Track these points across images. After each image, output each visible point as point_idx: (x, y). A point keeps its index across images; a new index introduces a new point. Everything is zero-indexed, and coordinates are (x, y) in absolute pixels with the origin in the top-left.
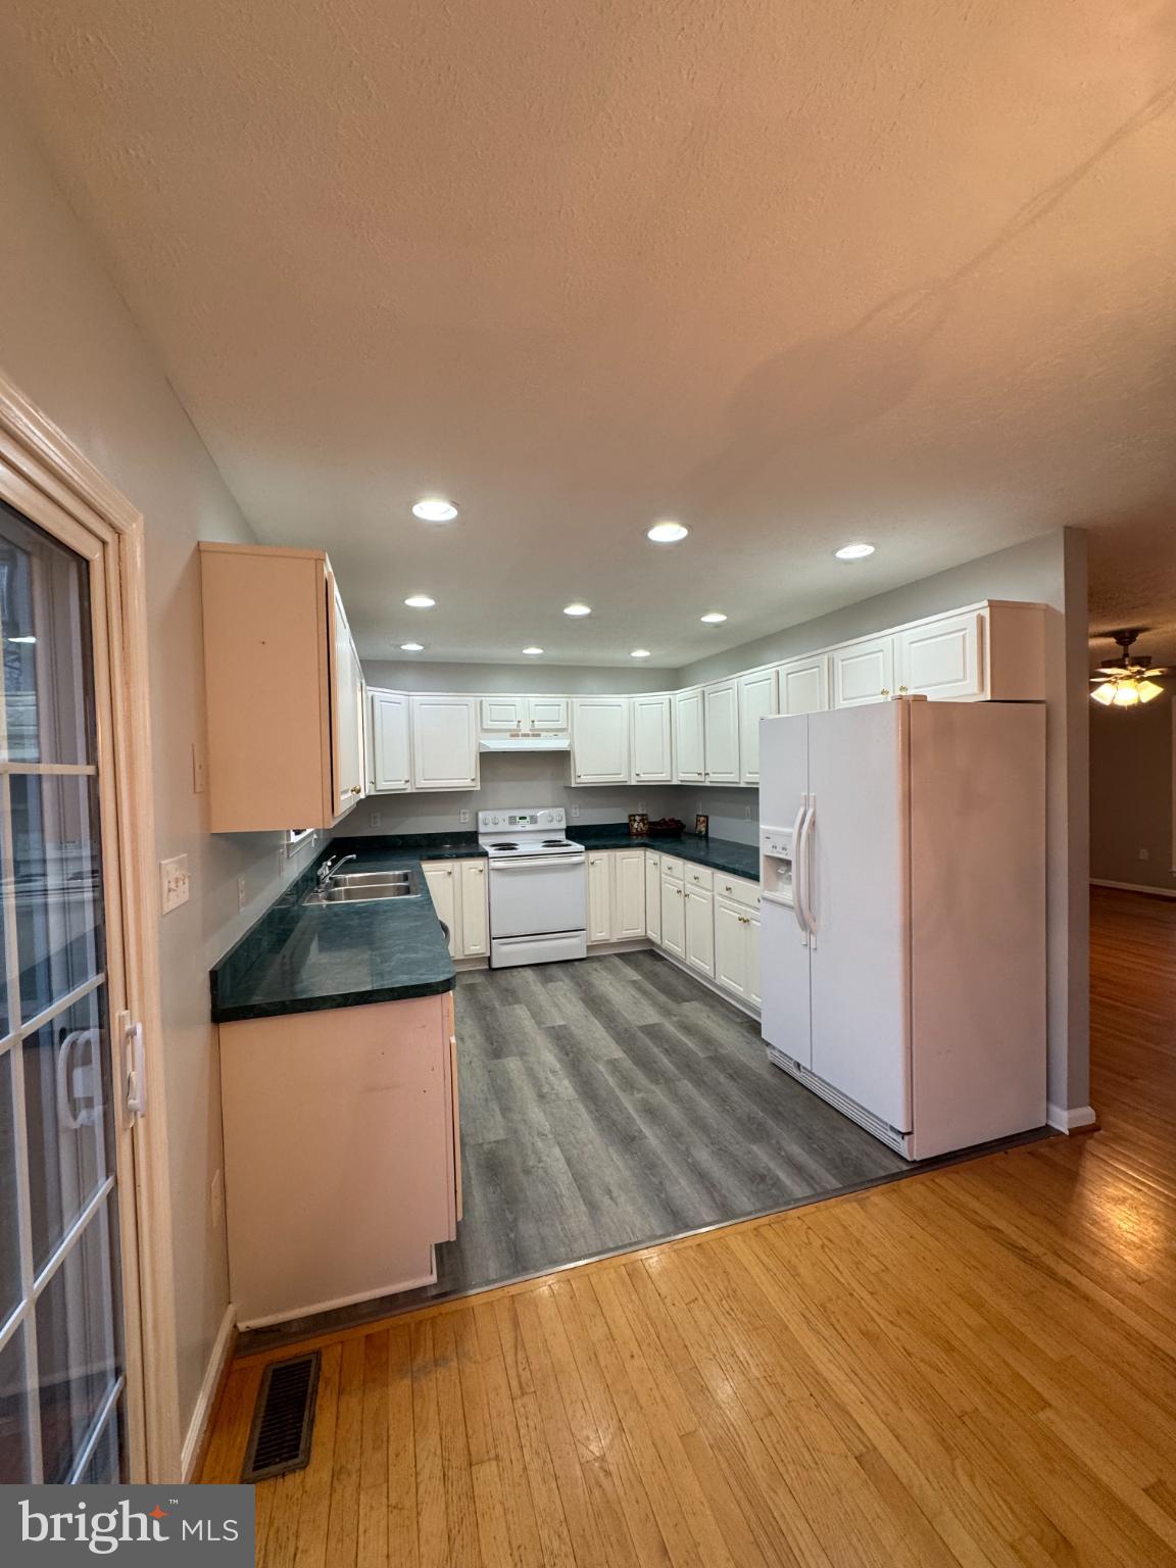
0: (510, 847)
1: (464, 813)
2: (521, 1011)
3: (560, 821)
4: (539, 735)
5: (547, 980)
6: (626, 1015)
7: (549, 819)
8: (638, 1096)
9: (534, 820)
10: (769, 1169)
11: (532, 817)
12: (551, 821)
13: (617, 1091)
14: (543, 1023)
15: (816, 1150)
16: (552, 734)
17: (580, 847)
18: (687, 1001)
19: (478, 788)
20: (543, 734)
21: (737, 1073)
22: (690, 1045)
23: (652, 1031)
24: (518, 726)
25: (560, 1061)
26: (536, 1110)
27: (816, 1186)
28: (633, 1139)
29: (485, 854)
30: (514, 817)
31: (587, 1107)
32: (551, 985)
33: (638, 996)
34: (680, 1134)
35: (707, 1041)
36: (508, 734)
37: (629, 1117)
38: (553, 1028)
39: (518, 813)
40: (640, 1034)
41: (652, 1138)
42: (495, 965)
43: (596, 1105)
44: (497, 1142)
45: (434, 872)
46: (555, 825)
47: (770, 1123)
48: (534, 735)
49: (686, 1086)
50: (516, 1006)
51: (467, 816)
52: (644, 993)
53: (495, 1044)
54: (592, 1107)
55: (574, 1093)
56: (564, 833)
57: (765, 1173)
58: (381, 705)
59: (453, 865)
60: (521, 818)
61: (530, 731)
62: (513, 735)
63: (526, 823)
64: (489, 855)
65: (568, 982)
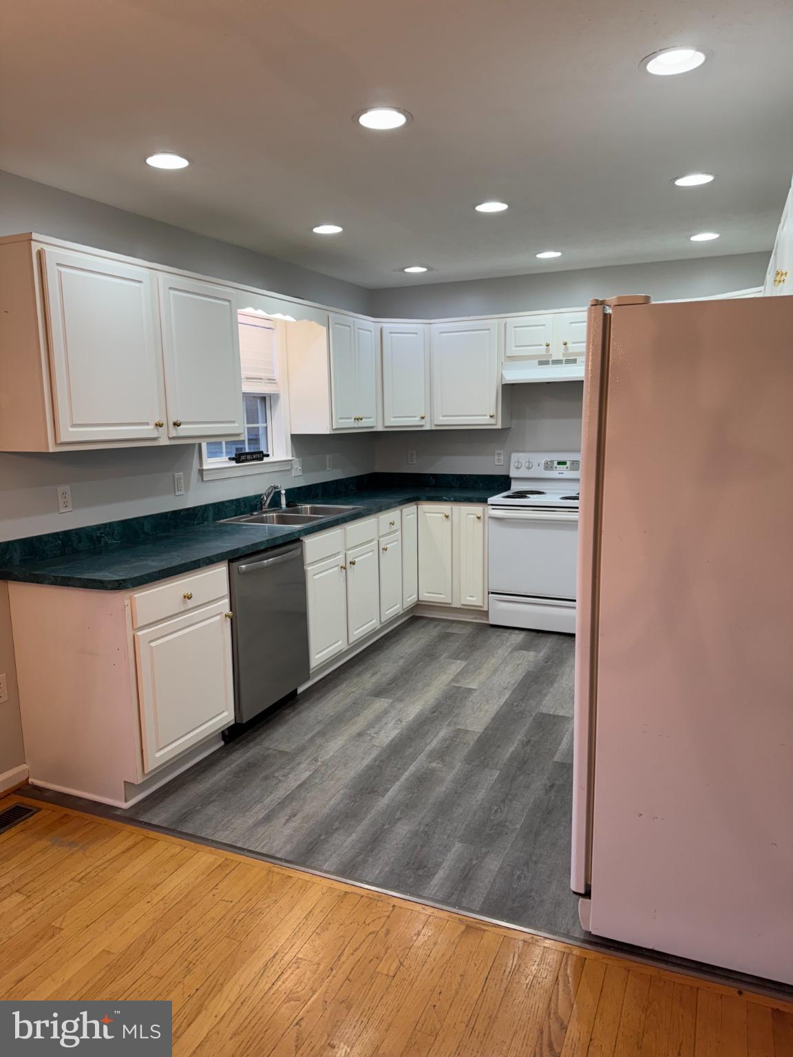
0: (527, 495)
1: (499, 455)
4: (575, 360)
8: (435, 765)
11: (573, 462)
19: (501, 426)
23: (546, 721)
30: (552, 463)
31: (380, 755)
36: (536, 362)
37: (398, 776)
39: (557, 458)
41: (389, 798)
42: (492, 621)
43: (389, 757)
44: (280, 752)
48: (568, 362)
51: (502, 457)
54: (383, 757)
55: (387, 742)
58: (391, 336)
59: (452, 508)
60: (559, 463)
61: (563, 356)
62: (542, 363)
63: (565, 469)
64: (489, 502)
65: (542, 653)
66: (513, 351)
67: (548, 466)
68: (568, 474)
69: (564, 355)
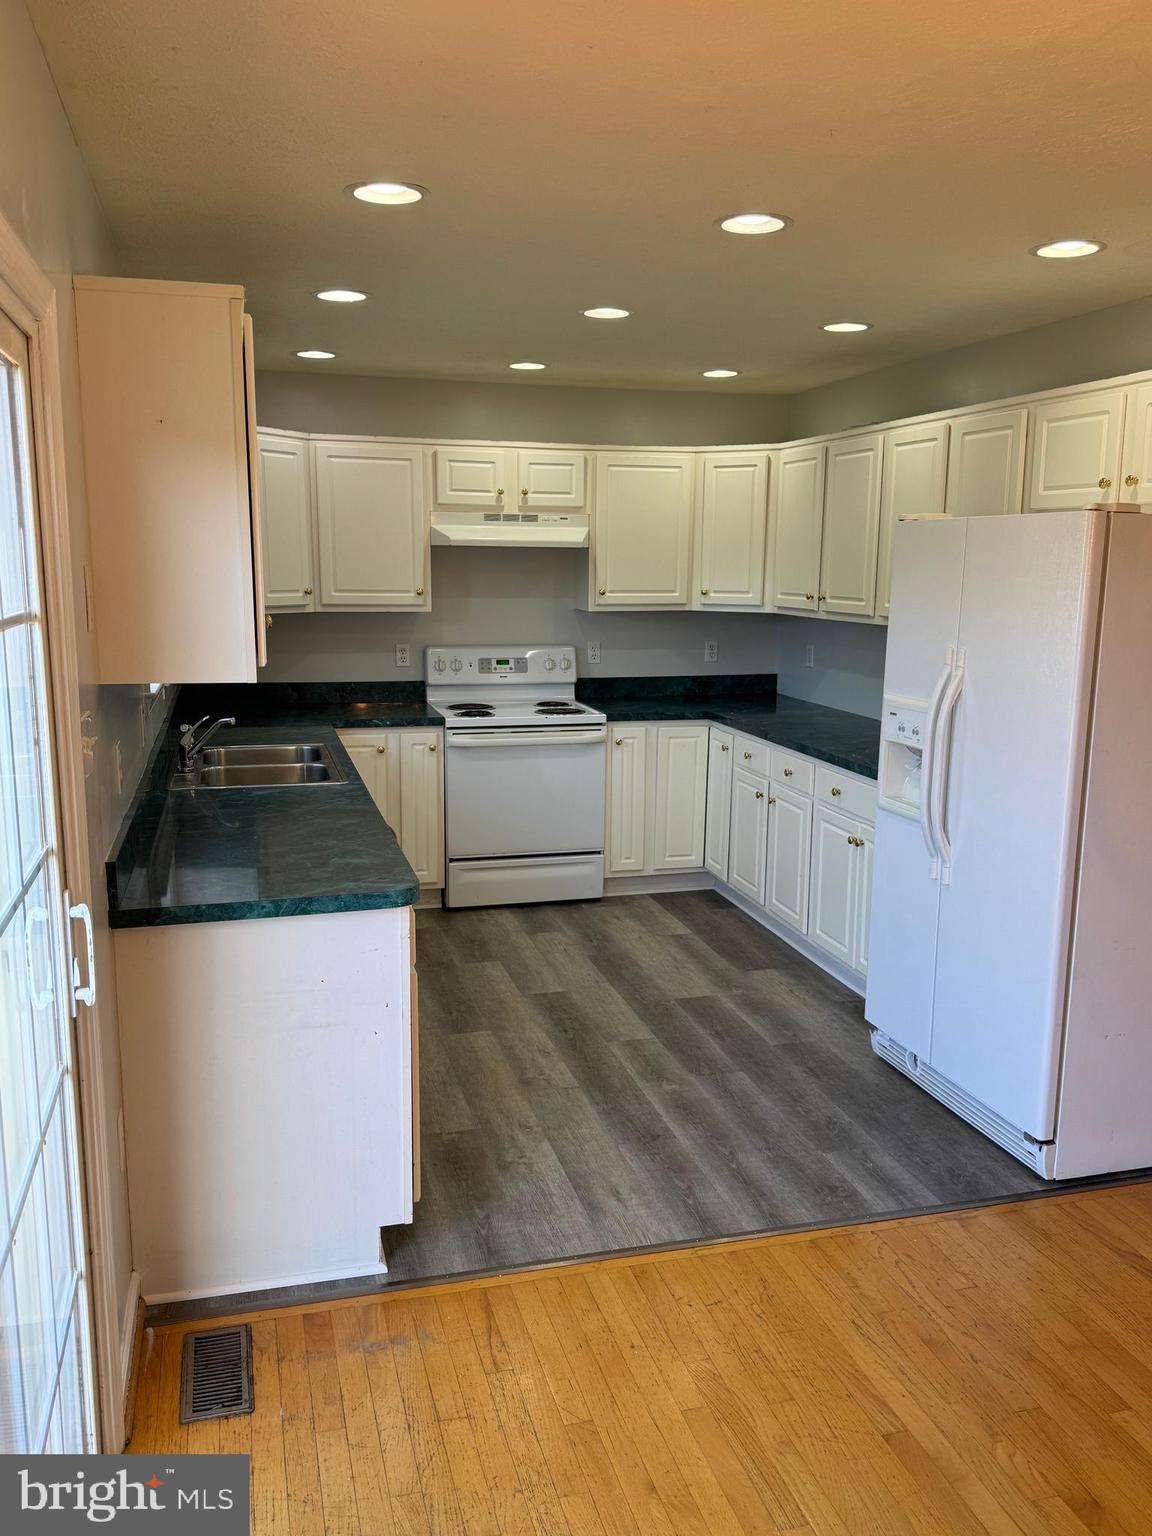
0: (481, 710)
1: (402, 650)
2: (495, 971)
3: (568, 668)
4: (534, 519)
5: (536, 930)
6: (659, 981)
7: (549, 665)
8: (668, 1087)
9: (522, 665)
10: (844, 1181)
11: (517, 660)
13: (637, 1079)
14: (529, 988)
15: (917, 1164)
16: (557, 517)
17: (599, 716)
18: (762, 968)
19: (428, 609)
20: (542, 516)
21: (821, 1067)
22: (756, 1027)
23: (701, 1008)
24: (499, 500)
25: (556, 1041)
26: (518, 1098)
27: (905, 1202)
28: (656, 1137)
29: (440, 722)
30: (488, 661)
31: (592, 1098)
32: (541, 936)
33: (681, 957)
34: (725, 1135)
35: (783, 1023)
36: (481, 515)
37: (652, 1113)
38: (544, 995)
39: (495, 654)
40: (679, 1008)
41: (684, 1138)
42: (453, 903)
44: (461, 1133)
45: (361, 744)
46: (558, 676)
47: (859, 1131)
48: (526, 518)
49: (742, 1080)
50: (487, 964)
51: (408, 655)
52: (693, 954)
53: (455, 1014)
54: (600, 1097)
55: (573, 1079)
56: (572, 689)
57: (837, 1184)
58: (263, 456)
59: (386, 737)
60: (499, 662)
61: (520, 510)
62: (492, 518)
63: (508, 671)
64: (447, 726)
65: (569, 932)
66: (447, 496)
67: (485, 665)
68: (513, 678)
69: (520, 508)
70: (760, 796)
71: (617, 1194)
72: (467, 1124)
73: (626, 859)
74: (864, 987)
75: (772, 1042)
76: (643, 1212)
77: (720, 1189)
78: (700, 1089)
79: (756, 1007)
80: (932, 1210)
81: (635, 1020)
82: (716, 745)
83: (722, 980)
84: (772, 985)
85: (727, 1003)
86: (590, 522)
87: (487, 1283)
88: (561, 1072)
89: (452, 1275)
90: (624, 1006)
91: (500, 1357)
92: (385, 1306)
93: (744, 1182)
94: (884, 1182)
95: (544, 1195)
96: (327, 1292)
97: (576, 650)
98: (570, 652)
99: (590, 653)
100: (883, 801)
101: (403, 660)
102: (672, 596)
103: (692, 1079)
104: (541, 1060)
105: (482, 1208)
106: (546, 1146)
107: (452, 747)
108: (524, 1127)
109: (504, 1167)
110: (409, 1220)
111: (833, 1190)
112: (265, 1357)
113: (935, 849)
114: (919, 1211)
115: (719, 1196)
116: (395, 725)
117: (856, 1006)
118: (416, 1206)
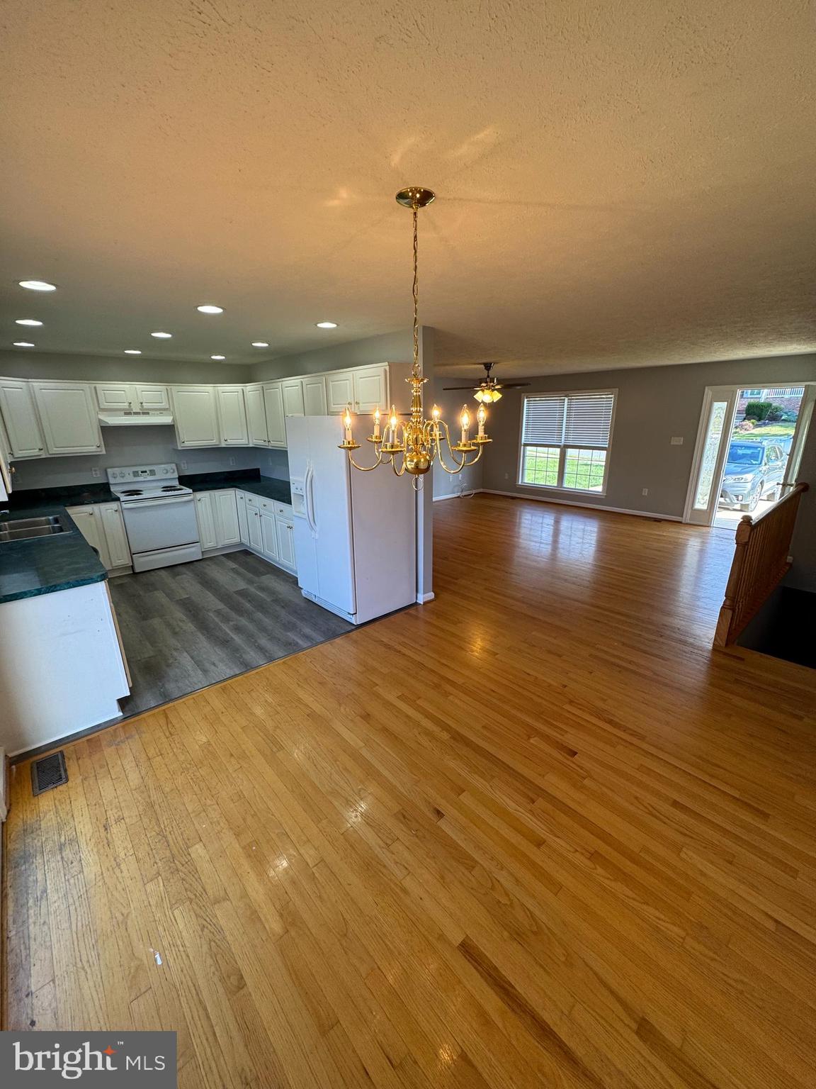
0: (137, 492)
1: (95, 471)
2: (160, 596)
3: (174, 472)
4: (148, 413)
5: (175, 575)
6: (226, 586)
7: (165, 471)
8: (231, 623)
9: (152, 473)
10: (294, 640)
11: (151, 471)
12: (167, 472)
13: (220, 623)
14: (174, 598)
15: (317, 629)
16: (158, 412)
17: (190, 491)
18: (264, 574)
20: (151, 412)
21: (285, 604)
22: (263, 596)
23: (242, 593)
24: (130, 406)
25: (187, 616)
26: (173, 640)
27: (313, 642)
28: (228, 641)
29: (118, 499)
30: (137, 472)
31: (203, 634)
32: (178, 578)
33: (235, 576)
34: (253, 635)
35: (272, 592)
36: (123, 413)
37: (226, 633)
38: (181, 600)
39: (140, 469)
40: (234, 595)
41: (238, 640)
42: (137, 570)
43: (207, 631)
44: (150, 657)
45: (80, 514)
46: (169, 476)
47: (298, 623)
48: (144, 413)
49: (259, 615)
50: (155, 592)
51: (98, 472)
52: (239, 574)
53: (143, 613)
54: (206, 632)
55: (195, 628)
56: (177, 481)
57: (292, 642)
58: (4, 390)
59: (93, 508)
60: (142, 472)
62: (128, 414)
63: (147, 475)
64: (121, 500)
65: (190, 574)
67: (136, 474)
68: (149, 478)
69: (141, 409)
70: (256, 514)
71: (214, 664)
72: (152, 654)
73: (209, 544)
74: (296, 573)
75: (268, 600)
76: (224, 668)
77: (252, 653)
78: (243, 621)
79: (262, 589)
80: (322, 643)
81: (217, 602)
82: (238, 497)
83: (250, 582)
84: (269, 580)
85: (252, 589)
86: (173, 414)
87: (163, 708)
88: (190, 627)
89: (150, 708)
90: (213, 598)
91: (172, 731)
92: (123, 727)
93: (261, 649)
94: (307, 637)
95: (185, 671)
96: (97, 729)
97: (176, 464)
98: (174, 466)
99: (182, 465)
100: (294, 513)
101: (96, 474)
102: (213, 442)
103: (241, 618)
104: (181, 624)
105: (160, 682)
106: (185, 654)
107: (126, 509)
108: (176, 650)
109: (168, 666)
110: (129, 694)
111: (290, 644)
112: (71, 761)
113: (312, 528)
114: (317, 644)
115: (252, 655)
116: (96, 502)
117: (295, 581)
118: (131, 689)
